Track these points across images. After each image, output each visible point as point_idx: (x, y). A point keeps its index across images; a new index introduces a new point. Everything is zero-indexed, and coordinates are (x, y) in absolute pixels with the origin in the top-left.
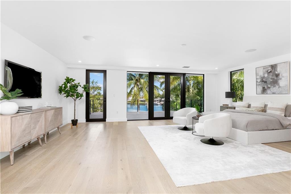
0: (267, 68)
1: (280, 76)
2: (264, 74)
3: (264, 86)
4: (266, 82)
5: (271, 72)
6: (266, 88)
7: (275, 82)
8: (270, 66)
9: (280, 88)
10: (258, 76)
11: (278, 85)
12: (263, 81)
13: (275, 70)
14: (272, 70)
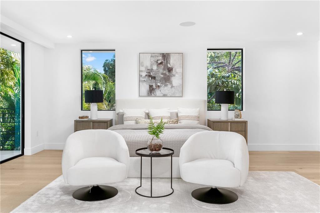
0: (156, 56)
1: (174, 72)
2: (152, 65)
3: (151, 84)
4: (154, 78)
5: (161, 63)
6: (154, 87)
7: (167, 79)
8: (161, 54)
9: (173, 88)
10: (143, 66)
11: (171, 83)
12: (150, 76)
13: (167, 61)
14: (163, 61)
